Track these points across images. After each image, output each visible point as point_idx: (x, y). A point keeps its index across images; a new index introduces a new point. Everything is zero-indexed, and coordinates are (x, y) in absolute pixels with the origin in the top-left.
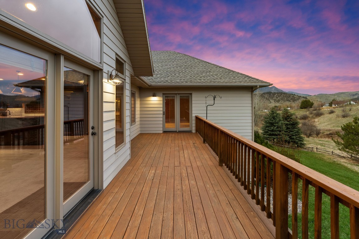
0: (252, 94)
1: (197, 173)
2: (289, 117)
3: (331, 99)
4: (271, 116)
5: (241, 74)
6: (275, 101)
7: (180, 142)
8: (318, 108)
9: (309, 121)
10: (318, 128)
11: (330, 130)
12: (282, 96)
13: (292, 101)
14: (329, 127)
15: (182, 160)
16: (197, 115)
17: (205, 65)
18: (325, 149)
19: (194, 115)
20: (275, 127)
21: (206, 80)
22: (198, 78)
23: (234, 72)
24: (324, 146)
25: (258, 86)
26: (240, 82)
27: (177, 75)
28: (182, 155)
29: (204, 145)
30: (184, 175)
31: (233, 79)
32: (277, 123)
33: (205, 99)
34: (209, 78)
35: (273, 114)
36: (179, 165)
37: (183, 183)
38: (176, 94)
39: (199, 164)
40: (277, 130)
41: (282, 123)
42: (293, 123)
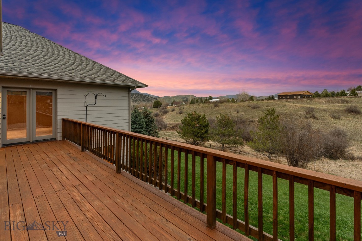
0: (129, 94)
1: (96, 191)
2: (148, 115)
3: (172, 101)
4: (134, 115)
5: (118, 73)
6: (133, 101)
7: (43, 156)
8: (165, 107)
9: (159, 118)
10: (166, 123)
11: (173, 124)
12: (139, 97)
13: (146, 101)
14: (172, 122)
15: (64, 179)
16: (64, 117)
17: (73, 56)
18: (171, 138)
19: (59, 118)
20: (138, 125)
21: (79, 75)
22: (67, 70)
23: (110, 69)
24: (170, 137)
25: (136, 87)
26: (119, 81)
27: (31, 61)
28: (58, 173)
29: (83, 154)
30: (79, 198)
31: (111, 77)
32: (139, 121)
33: (84, 97)
34: (82, 72)
35: (136, 113)
36: (61, 187)
37: (83, 210)
38: (30, 89)
39: (91, 178)
40: (139, 127)
41: (143, 121)
42: (151, 120)
